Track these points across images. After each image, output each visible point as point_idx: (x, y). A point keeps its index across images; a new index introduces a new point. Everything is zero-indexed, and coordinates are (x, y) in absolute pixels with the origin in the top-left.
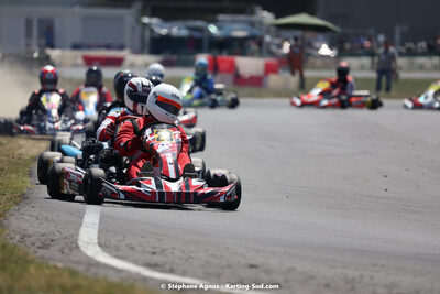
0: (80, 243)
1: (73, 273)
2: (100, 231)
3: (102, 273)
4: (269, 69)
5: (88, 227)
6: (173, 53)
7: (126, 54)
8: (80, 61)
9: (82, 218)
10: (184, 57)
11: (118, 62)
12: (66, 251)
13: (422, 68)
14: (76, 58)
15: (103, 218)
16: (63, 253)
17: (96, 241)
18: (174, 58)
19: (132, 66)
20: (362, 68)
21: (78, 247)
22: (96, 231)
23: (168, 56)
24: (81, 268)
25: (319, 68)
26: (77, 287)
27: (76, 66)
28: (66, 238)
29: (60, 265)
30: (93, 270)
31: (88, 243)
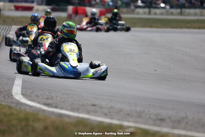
0: (13, 94)
1: (10, 108)
2: (22, 88)
3: (23, 108)
4: (102, 14)
5: (16, 86)
6: (57, 5)
7: (34, 5)
8: (13, 8)
9: (14, 82)
10: (62, 7)
11: (30, 9)
12: (6, 97)
13: (172, 14)
14: (11, 6)
15: (24, 82)
16: (5, 98)
17: (20, 93)
18: (57, 7)
19: (37, 10)
20: (145, 13)
21: (12, 95)
22: (20, 88)
23: (54, 6)
24: (13, 105)
25: (125, 13)
26: (12, 114)
27: (10, 10)
28: (6, 91)
29: (3, 104)
30: (19, 106)
31: (17, 94)
